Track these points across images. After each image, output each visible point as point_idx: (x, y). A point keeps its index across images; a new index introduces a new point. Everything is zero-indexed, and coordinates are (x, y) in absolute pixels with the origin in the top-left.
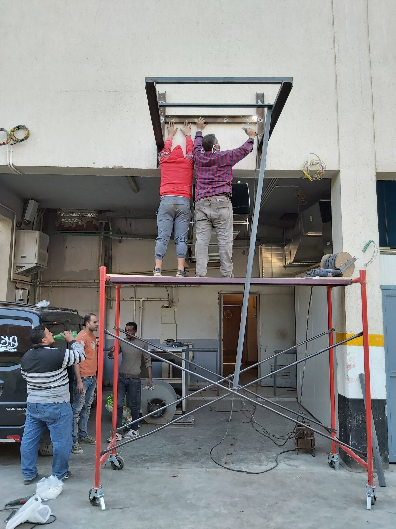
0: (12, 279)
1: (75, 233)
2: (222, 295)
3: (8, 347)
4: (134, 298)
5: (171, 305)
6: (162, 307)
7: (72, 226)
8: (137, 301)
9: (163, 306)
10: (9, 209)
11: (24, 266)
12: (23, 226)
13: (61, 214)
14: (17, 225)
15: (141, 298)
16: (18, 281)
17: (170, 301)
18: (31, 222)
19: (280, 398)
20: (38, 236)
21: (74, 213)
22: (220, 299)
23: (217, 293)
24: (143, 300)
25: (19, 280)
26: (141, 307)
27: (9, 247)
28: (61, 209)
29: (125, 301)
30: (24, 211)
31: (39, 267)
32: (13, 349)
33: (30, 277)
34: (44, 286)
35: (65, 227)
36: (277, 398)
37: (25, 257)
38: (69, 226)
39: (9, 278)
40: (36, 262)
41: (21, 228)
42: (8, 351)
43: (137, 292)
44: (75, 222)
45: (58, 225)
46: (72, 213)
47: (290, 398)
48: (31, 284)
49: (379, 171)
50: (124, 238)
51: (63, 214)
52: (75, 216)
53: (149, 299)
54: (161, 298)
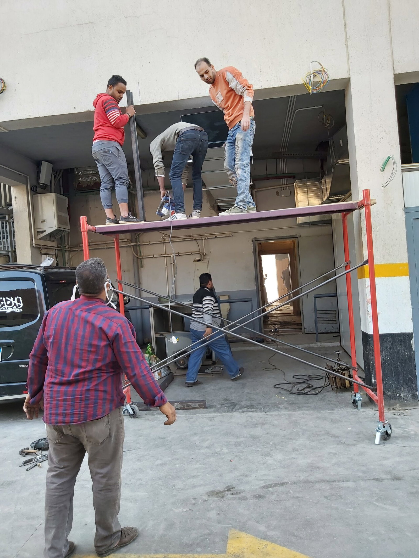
0: (34, 245)
1: (93, 191)
2: (257, 243)
3: (14, 308)
4: (164, 254)
5: (203, 258)
6: (194, 261)
7: (90, 184)
8: (167, 257)
9: (195, 260)
10: (20, 174)
11: (45, 231)
12: (39, 190)
13: (78, 174)
14: (32, 189)
15: (171, 254)
16: (42, 247)
17: (201, 254)
18: (48, 185)
19: (322, 344)
20: (54, 198)
21: (90, 171)
22: (254, 247)
23: (251, 241)
24: (173, 256)
25: (42, 245)
26: (172, 263)
27: (27, 213)
28: (77, 169)
29: (155, 258)
30: (38, 173)
31: (62, 230)
32: (19, 310)
33: (56, 241)
34: (73, 250)
35: (83, 186)
36: (318, 344)
37: (45, 221)
38: (87, 185)
39: (32, 244)
40: (57, 226)
41: (37, 192)
42: (14, 311)
43: (166, 248)
44: (92, 180)
45: (77, 186)
46: (89, 171)
47: (333, 343)
48: (58, 248)
49: (397, 72)
50: (146, 192)
51: (80, 173)
52: (92, 174)
53: (179, 254)
54: (192, 252)
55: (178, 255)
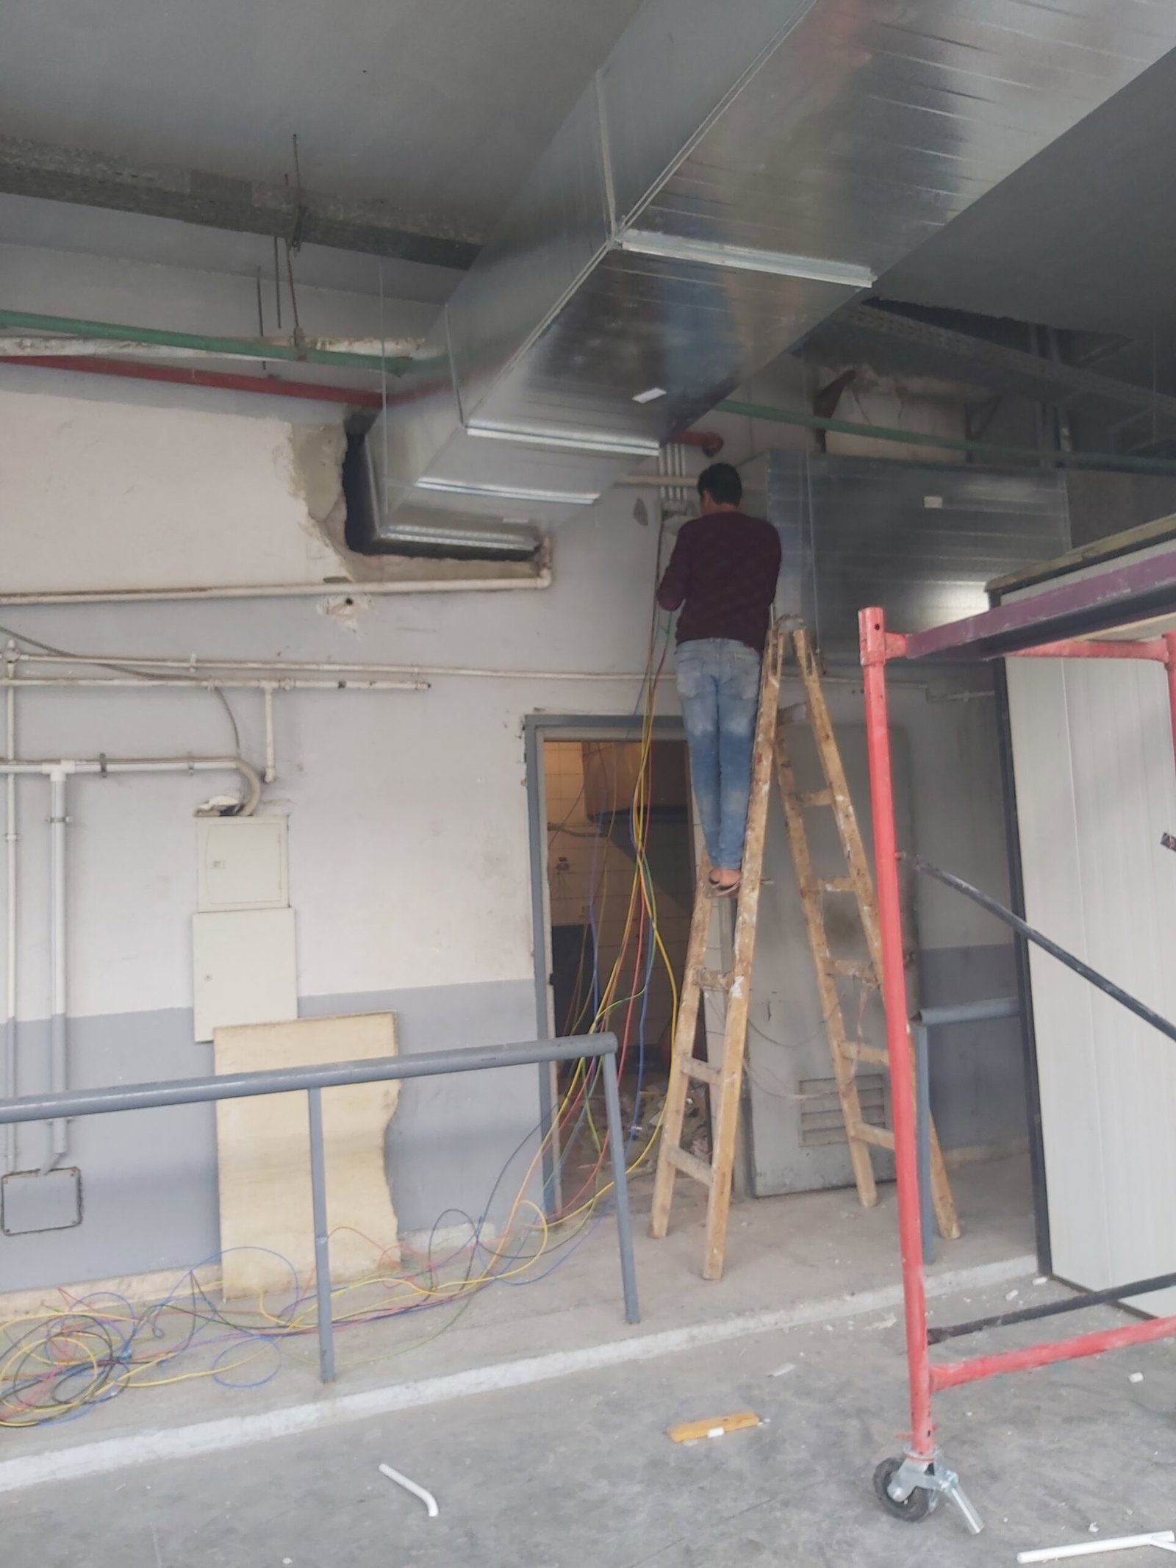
2: (540, 734)
4: (3, 761)
5: (254, 802)
6: (199, 813)
8: (23, 781)
9: (206, 807)
15: (56, 761)
17: (250, 775)
22: (531, 757)
23: (516, 728)
24: (68, 776)
26: (58, 812)
43: (23, 722)
47: (1006, 1264)
53: (110, 767)
54: (191, 758)
55: (103, 770)
